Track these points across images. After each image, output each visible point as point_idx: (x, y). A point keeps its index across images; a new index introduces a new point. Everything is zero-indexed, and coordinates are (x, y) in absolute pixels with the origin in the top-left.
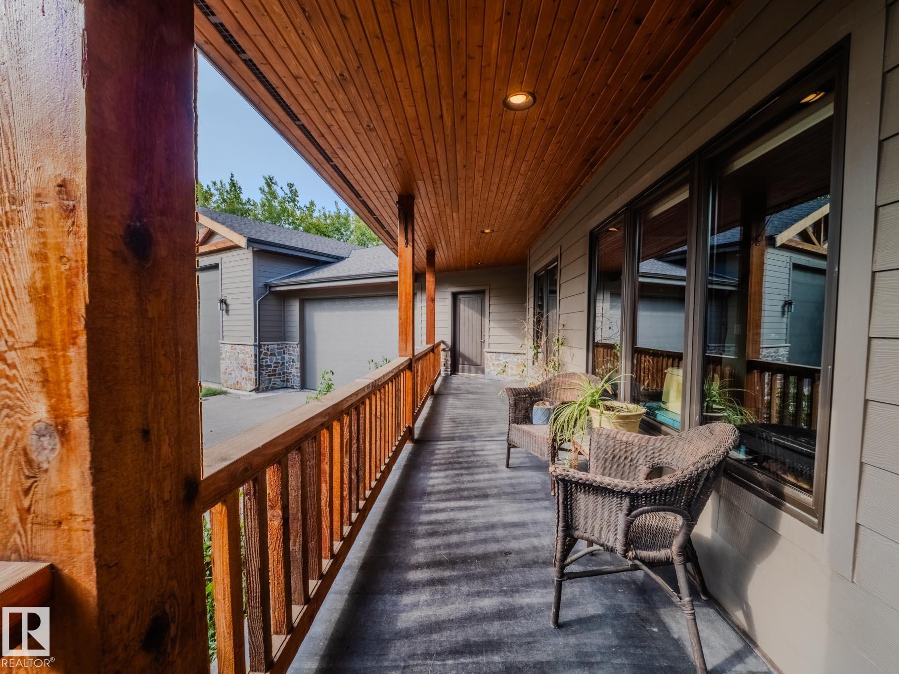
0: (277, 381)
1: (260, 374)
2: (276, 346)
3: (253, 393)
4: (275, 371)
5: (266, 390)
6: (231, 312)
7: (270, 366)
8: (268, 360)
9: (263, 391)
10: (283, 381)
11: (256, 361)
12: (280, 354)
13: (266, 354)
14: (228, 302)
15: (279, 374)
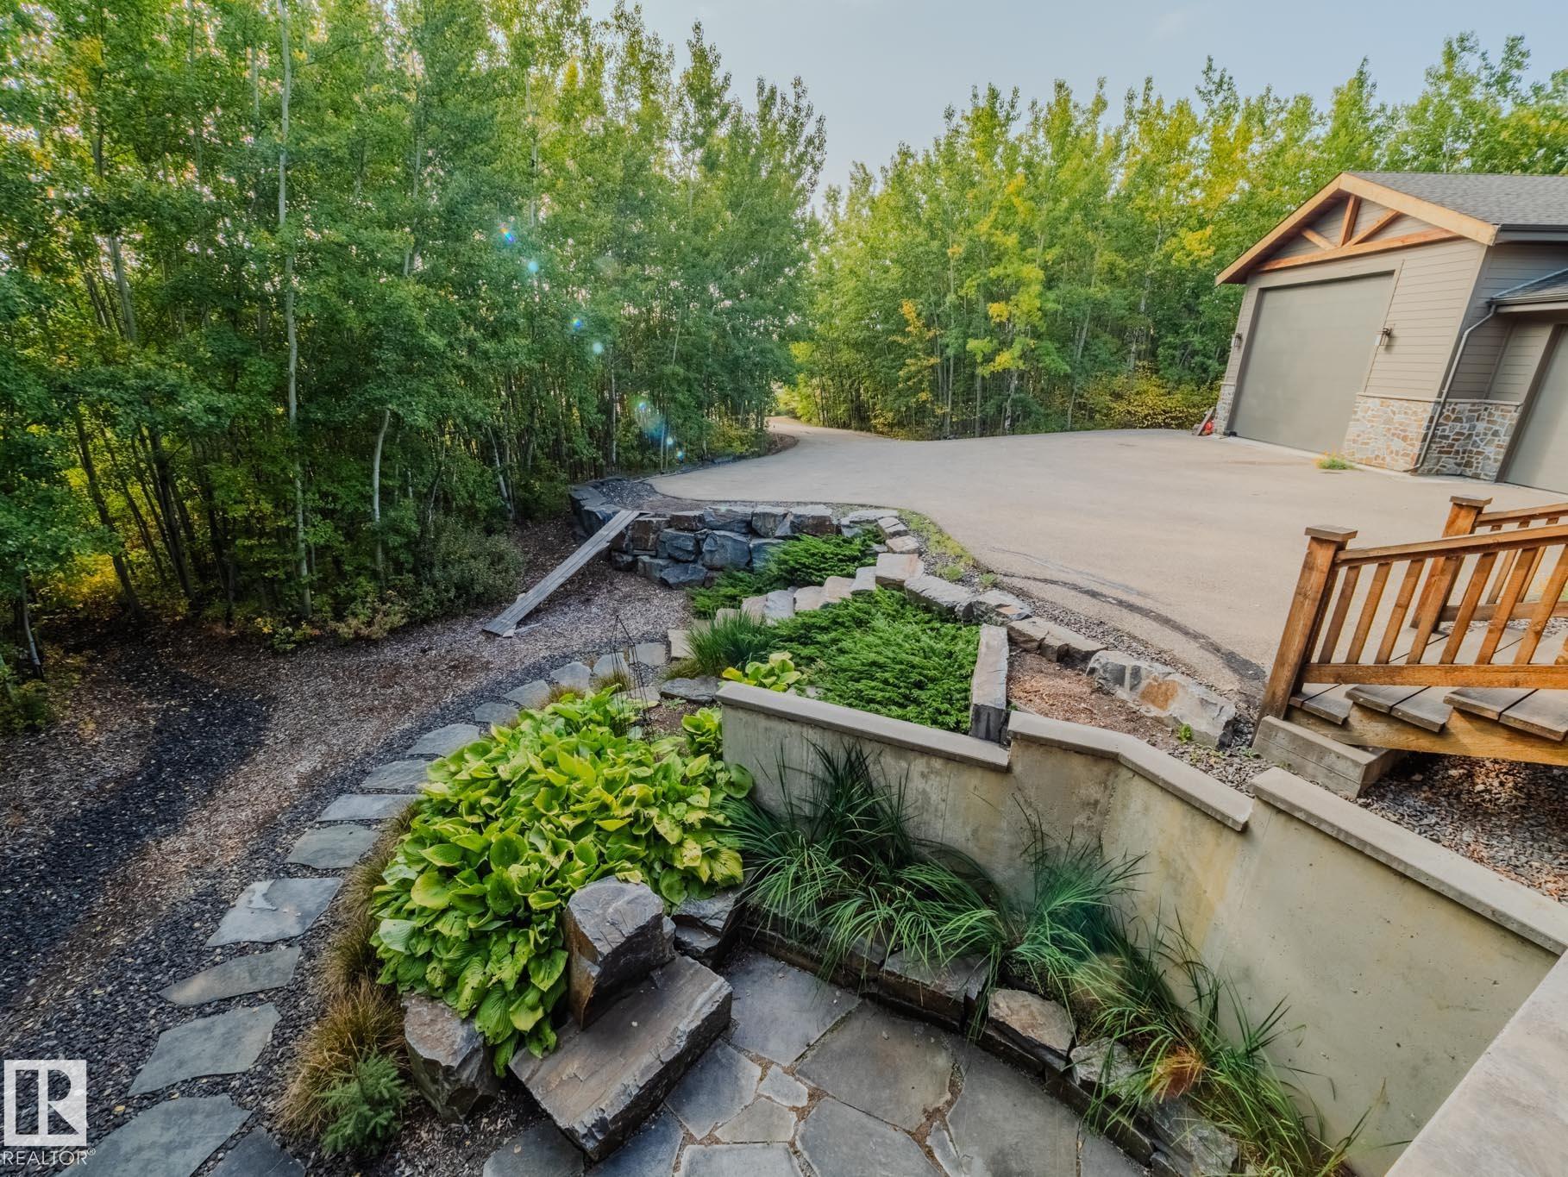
0: (1449, 462)
1: (1429, 447)
2: (1468, 407)
3: (1407, 475)
4: (1452, 446)
5: (1429, 473)
6: (1396, 349)
7: (1446, 437)
8: (1449, 429)
9: (1422, 474)
10: (1458, 465)
11: (1428, 428)
12: (1469, 419)
13: (1447, 418)
14: (1395, 333)
15: (1457, 452)
